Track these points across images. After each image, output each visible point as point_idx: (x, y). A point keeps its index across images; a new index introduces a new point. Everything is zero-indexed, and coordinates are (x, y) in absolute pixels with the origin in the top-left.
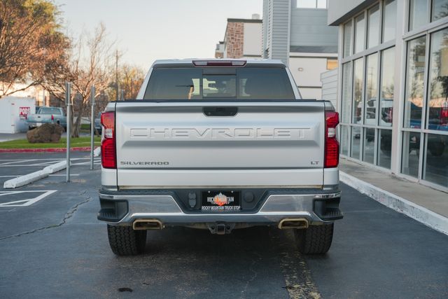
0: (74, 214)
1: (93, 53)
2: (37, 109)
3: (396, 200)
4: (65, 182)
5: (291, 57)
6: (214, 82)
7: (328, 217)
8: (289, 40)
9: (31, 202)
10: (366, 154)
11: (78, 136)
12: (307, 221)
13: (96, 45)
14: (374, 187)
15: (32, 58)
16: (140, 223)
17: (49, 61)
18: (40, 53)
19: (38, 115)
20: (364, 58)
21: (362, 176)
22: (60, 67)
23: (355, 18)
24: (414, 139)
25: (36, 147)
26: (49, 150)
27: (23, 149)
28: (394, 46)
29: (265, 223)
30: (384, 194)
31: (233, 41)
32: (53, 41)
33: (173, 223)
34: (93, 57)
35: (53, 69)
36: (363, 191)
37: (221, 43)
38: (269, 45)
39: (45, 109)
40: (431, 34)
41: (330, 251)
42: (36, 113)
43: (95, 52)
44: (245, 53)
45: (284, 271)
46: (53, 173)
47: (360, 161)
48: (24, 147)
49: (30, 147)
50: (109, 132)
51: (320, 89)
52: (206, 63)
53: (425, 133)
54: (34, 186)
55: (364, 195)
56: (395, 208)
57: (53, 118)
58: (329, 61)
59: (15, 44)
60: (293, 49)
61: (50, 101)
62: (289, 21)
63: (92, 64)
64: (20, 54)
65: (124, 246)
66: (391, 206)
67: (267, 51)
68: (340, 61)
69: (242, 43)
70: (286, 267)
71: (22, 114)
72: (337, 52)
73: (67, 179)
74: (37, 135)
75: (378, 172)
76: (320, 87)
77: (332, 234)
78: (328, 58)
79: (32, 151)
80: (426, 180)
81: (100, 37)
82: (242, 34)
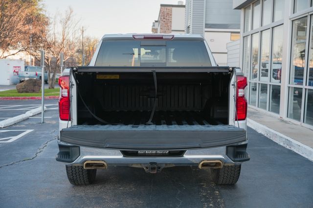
0: (44, 150)
1: (64, 28)
2: (26, 67)
3: (286, 139)
4: (40, 123)
5: (206, 31)
6: (150, 51)
7: (238, 159)
8: (204, 20)
9: (14, 139)
10: (261, 102)
11: (53, 88)
12: (221, 163)
13: (66, 22)
14: (268, 129)
15: (20, 32)
16: (89, 163)
17: (33, 34)
18: (26, 29)
19: (26, 72)
20: (260, 32)
21: (258, 120)
22: (40, 38)
23: (253, 4)
24: (297, 92)
25: (22, 96)
26: (32, 98)
27: (13, 97)
28: (283, 24)
29: (188, 164)
30: (276, 135)
31: (165, 20)
32: (35, 20)
33: (115, 164)
34: (64, 32)
35: (35, 40)
36: (260, 131)
37: (156, 21)
38: (190, 23)
39: (32, 68)
40: (311, 15)
41: (238, 183)
42: (25, 71)
43: (66, 28)
44: (173, 29)
45: (203, 200)
46: (33, 116)
47: (256, 108)
48: (13, 96)
49: (18, 96)
50: (65, 92)
51: (226, 55)
52: (143, 37)
53: (306, 89)
54: (18, 126)
55: (261, 135)
56: (285, 146)
57: (36, 75)
58: (232, 34)
59: (7, 22)
60: (207, 26)
61: (35, 62)
62: (205, 6)
63: (63, 36)
64: (12, 29)
65: (78, 179)
66: (282, 144)
67: (189, 27)
68: (242, 35)
69: (171, 22)
70: (204, 196)
71: (15, 71)
72: (239, 28)
73: (42, 121)
74: (24, 87)
75: (270, 116)
76: (226, 53)
77: (240, 170)
78: (232, 32)
79: (19, 99)
80: (307, 123)
81: (69, 17)
82: (171, 15)
